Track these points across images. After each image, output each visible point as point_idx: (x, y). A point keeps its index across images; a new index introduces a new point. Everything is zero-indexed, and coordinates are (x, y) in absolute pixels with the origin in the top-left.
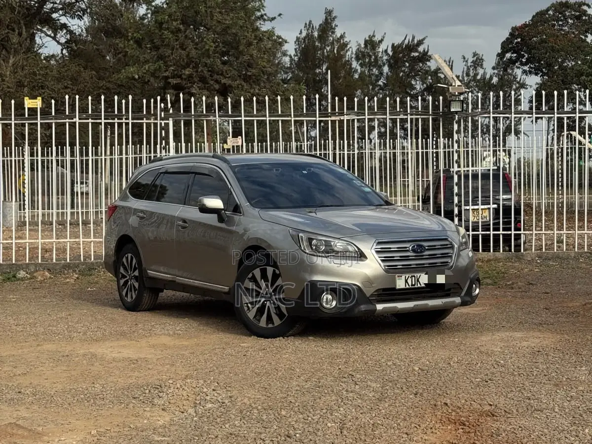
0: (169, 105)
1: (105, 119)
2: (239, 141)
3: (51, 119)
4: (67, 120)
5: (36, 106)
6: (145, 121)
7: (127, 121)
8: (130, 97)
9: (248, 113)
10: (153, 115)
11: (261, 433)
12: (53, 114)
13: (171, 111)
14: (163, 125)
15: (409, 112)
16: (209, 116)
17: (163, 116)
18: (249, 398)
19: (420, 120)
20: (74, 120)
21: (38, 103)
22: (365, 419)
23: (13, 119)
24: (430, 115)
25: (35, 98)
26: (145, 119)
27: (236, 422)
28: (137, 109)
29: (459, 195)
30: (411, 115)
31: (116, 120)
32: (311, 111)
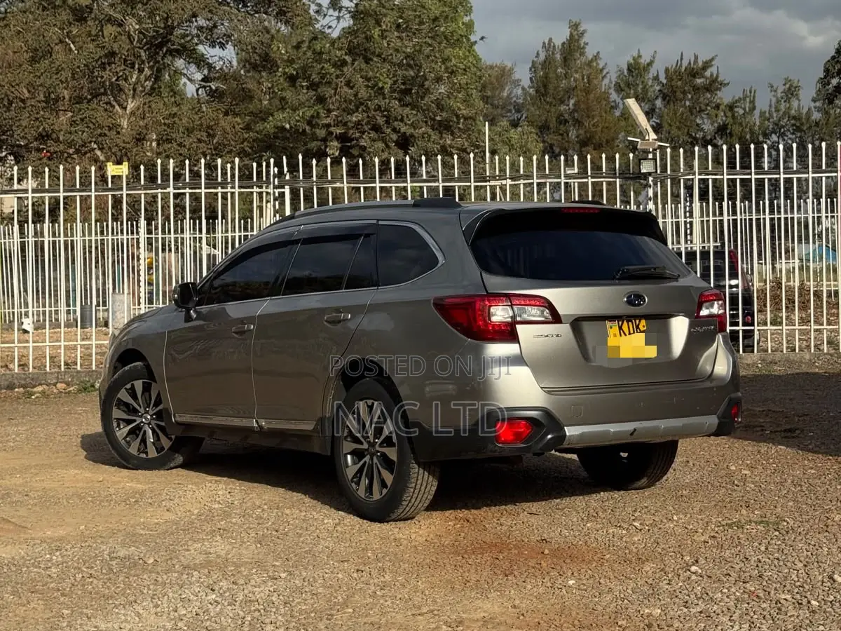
0: (286, 169)
1: (205, 188)
3: (140, 189)
4: (160, 190)
5: (121, 174)
6: (255, 189)
7: (233, 190)
8: (237, 160)
10: (265, 182)
12: (142, 182)
13: (288, 177)
15: (589, 174)
16: (335, 183)
17: (276, 183)
20: (168, 190)
21: (124, 170)
23: (93, 190)
24: (616, 177)
25: (119, 163)
26: (255, 187)
28: (246, 176)
30: (592, 177)
31: (220, 190)
32: (464, 174)
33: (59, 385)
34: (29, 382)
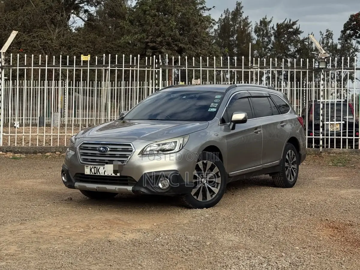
0: (160, 61)
1: (124, 68)
2: (199, 81)
3: (95, 67)
4: (104, 68)
5: (87, 60)
6: (146, 69)
7: (137, 69)
8: (139, 56)
9: (205, 66)
10: (151, 66)
12: (96, 64)
13: (161, 64)
14: (157, 71)
15: (295, 67)
16: (182, 67)
17: (157, 66)
18: (226, 213)
19: (301, 72)
20: (108, 68)
21: (88, 58)
22: (287, 224)
23: (75, 67)
24: (307, 69)
25: (87, 55)
29: (323, 115)
30: (296, 69)
31: (131, 68)
32: (239, 66)
33: (57, 153)
34: (43, 151)
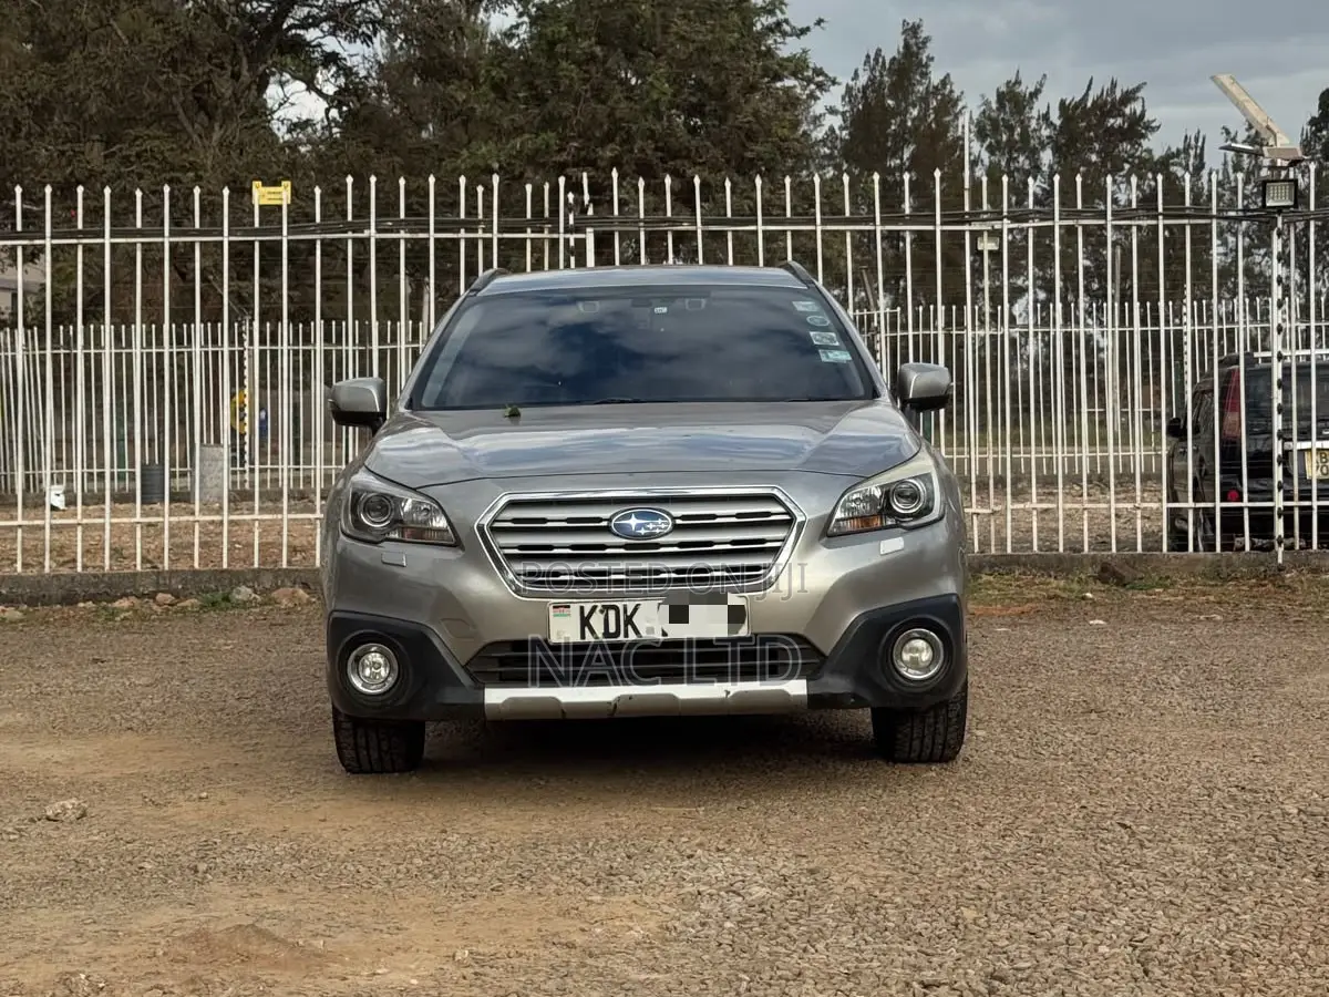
0: (587, 197)
1: (436, 231)
3: (313, 232)
4: (350, 234)
5: (278, 202)
6: (529, 234)
7: (488, 235)
8: (496, 179)
9: (773, 215)
10: (548, 221)
11: (920, 969)
12: (318, 219)
14: (572, 243)
15: (1160, 210)
16: (681, 223)
17: (571, 222)
18: (863, 877)
19: (1188, 229)
20: (366, 234)
21: (282, 194)
22: (1203, 937)
23: (226, 232)
24: (1211, 217)
25: (277, 183)
26: (529, 230)
27: (844, 939)
28: (512, 206)
30: (1166, 217)
31: (463, 234)
32: (924, 211)
33: (160, 596)
34: (103, 590)
